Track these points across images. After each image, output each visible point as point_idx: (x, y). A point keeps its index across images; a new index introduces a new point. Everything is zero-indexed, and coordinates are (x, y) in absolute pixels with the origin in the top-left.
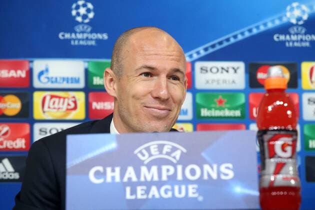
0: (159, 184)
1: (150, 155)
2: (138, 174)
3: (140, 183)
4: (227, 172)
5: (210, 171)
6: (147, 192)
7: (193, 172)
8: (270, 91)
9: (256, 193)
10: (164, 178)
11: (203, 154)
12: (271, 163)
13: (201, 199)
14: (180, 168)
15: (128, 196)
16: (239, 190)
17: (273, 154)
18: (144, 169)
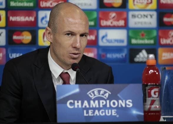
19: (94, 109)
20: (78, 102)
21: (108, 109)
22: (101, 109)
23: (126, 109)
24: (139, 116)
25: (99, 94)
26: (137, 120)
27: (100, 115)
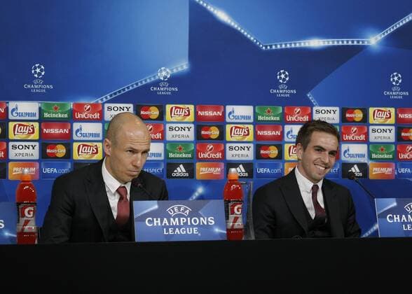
0: (180, 227)
1: (174, 212)
2: (169, 222)
3: (170, 227)
4: (212, 221)
5: (203, 221)
6: (174, 231)
7: (195, 221)
8: (230, 180)
9: (226, 232)
10: (182, 224)
11: (200, 212)
12: (232, 217)
13: (199, 235)
14: (189, 219)
15: (165, 233)
16: (217, 230)
17: (233, 213)
18: (172, 219)
19: (174, 227)
20: (157, 220)
21: (190, 226)
22: (182, 227)
23: (208, 226)
24: (221, 234)
25: (179, 211)
26: (219, 238)
27: (181, 234)
